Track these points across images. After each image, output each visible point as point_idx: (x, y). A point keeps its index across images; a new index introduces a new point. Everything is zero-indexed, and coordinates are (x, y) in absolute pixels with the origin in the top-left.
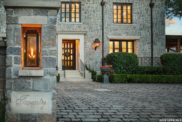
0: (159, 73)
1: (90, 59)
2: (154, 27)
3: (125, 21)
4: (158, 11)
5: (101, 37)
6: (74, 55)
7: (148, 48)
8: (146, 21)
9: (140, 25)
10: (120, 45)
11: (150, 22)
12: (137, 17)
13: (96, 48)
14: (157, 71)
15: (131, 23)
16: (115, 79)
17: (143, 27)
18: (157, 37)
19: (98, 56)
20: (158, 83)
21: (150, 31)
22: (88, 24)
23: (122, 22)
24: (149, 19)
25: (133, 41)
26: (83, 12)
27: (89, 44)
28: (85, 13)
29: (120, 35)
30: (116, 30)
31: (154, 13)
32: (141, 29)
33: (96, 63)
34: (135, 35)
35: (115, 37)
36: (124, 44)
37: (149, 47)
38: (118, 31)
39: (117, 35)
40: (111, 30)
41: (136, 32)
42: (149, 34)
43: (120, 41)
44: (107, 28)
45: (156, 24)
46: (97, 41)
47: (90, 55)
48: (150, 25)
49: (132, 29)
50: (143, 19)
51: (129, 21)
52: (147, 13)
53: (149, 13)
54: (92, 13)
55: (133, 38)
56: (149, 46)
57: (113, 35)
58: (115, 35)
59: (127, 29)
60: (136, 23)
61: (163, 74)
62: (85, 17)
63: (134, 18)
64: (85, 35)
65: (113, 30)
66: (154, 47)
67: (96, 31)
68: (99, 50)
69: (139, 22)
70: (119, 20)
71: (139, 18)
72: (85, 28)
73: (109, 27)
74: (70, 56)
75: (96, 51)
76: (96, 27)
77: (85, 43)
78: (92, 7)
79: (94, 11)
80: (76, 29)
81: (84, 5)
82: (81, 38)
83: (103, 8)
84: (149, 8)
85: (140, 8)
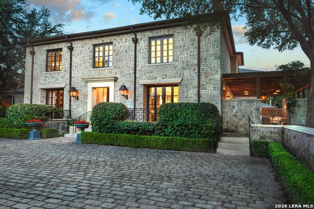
2: (203, 63)
4: (209, 40)
5: (133, 82)
7: (194, 95)
8: (191, 56)
9: (183, 62)
11: (196, 57)
13: (127, 98)
17: (187, 65)
18: (207, 77)
21: (197, 70)
22: (119, 67)
23: (161, 61)
24: (196, 53)
26: (115, 54)
29: (156, 78)
30: (152, 72)
31: (203, 44)
32: (184, 69)
34: (175, 77)
37: (195, 93)
38: (153, 74)
39: (152, 79)
40: (145, 73)
41: (176, 73)
42: (195, 75)
43: (164, 86)
44: (141, 70)
45: (206, 59)
48: (196, 62)
49: (172, 70)
50: (187, 54)
52: (193, 44)
53: (196, 45)
54: (124, 54)
55: (172, 81)
56: (195, 91)
57: (147, 79)
58: (149, 79)
59: (165, 71)
60: (177, 61)
62: (117, 59)
64: (115, 81)
65: (148, 73)
66: (202, 92)
67: (128, 76)
68: (131, 100)
69: (182, 58)
71: (181, 53)
72: (116, 74)
73: (143, 69)
75: (127, 101)
76: (128, 71)
78: (125, 46)
79: (126, 51)
80: (107, 74)
81: (115, 45)
82: (111, 86)
83: (136, 46)
84: (196, 38)
85: (183, 40)
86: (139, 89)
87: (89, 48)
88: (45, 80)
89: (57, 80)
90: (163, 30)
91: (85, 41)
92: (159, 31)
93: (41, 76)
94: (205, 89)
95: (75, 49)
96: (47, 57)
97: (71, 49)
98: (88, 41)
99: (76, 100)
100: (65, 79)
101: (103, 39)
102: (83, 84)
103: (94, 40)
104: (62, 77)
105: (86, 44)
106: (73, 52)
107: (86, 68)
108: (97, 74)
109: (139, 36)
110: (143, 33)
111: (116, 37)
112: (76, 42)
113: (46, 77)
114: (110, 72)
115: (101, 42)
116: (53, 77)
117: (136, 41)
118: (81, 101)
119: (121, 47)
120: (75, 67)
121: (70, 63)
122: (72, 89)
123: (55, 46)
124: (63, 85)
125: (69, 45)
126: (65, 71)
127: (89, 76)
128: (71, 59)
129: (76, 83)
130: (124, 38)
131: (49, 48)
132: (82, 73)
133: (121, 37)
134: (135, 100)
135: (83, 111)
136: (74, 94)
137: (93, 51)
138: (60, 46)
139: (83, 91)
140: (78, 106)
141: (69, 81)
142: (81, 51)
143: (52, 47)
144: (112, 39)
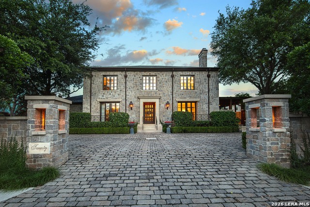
0: (207, 125)
1: (164, 116)
2: (211, 91)
3: (189, 88)
4: (213, 80)
5: (172, 100)
6: (154, 113)
7: (206, 107)
8: (204, 87)
9: (200, 90)
10: (186, 105)
11: (207, 88)
13: (167, 108)
14: (205, 124)
15: (194, 89)
16: (174, 130)
17: (203, 92)
18: (212, 99)
19: (169, 114)
20: (205, 132)
21: (207, 95)
22: (162, 91)
23: (187, 89)
24: (207, 86)
25: (196, 102)
26: (158, 82)
27: (163, 105)
28: (160, 83)
29: (185, 98)
30: (183, 95)
31: (210, 82)
32: (201, 94)
33: (168, 118)
34: (196, 98)
35: (181, 100)
36: (189, 104)
39: (183, 98)
40: (179, 95)
41: (197, 96)
42: (207, 97)
43: (186, 102)
45: (212, 90)
46: (168, 103)
47: (163, 113)
48: (207, 90)
49: (194, 94)
50: (202, 86)
51: (192, 88)
52: (205, 81)
53: (207, 82)
54: (165, 83)
55: (195, 100)
56: (207, 105)
58: (181, 98)
59: (190, 94)
60: (197, 89)
61: (211, 126)
62: (160, 86)
63: (195, 85)
64: (160, 99)
66: (210, 106)
67: (168, 96)
68: (170, 110)
69: (199, 88)
70: (185, 88)
71: (199, 85)
72: (160, 94)
73: (177, 93)
74: (151, 114)
75: (167, 110)
76: (168, 93)
77: (160, 105)
78: (165, 79)
80: (153, 94)
81: (159, 77)
82: (157, 101)
83: (173, 79)
84: (207, 78)
85: (200, 78)
86: (175, 104)
87: (139, 77)
88: (103, 96)
89: (114, 96)
90: (189, 72)
91: (136, 72)
92: (186, 72)
93: (100, 93)
94: (212, 104)
95: (128, 76)
96: (103, 80)
97: (126, 76)
98: (138, 72)
99: (131, 110)
100: (121, 96)
101: (150, 72)
102: (136, 99)
103: (143, 72)
104: (118, 95)
105: (137, 74)
106: (127, 79)
107: (138, 89)
108: (146, 94)
109: (175, 73)
110: (177, 72)
111: (159, 72)
112: (129, 72)
113: (104, 94)
114: (156, 93)
115: (148, 74)
116: (110, 94)
117: (173, 76)
118: (135, 110)
119: (163, 79)
120: (129, 89)
121: (125, 85)
122: (131, 103)
123: (112, 73)
124: (120, 100)
125: (124, 73)
126: (121, 91)
127: (140, 95)
128: (126, 83)
129: (130, 99)
130: (165, 73)
131: (106, 74)
132: (135, 93)
133: (163, 73)
134: (173, 110)
135: (136, 116)
136: (131, 106)
137: (142, 80)
138: (116, 73)
139: (136, 104)
140: (132, 113)
141: (124, 98)
142: (134, 78)
143: (108, 73)
144: (157, 73)
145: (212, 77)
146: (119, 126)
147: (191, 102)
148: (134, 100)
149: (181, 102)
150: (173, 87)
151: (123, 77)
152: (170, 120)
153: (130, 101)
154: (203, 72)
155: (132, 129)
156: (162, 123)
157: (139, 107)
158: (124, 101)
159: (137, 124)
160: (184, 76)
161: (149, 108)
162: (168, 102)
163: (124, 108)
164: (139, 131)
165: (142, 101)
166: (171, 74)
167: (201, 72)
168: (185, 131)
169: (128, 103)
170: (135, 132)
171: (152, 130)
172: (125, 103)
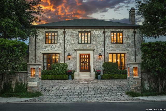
1: (97, 65)
2: (136, 45)
4: (139, 36)
5: (103, 52)
6: (89, 62)
7: (133, 58)
8: (131, 42)
9: (128, 44)
10: (117, 56)
11: (134, 42)
12: (126, 40)
13: (100, 59)
15: (123, 43)
16: (104, 77)
17: (130, 46)
18: (138, 51)
19: (102, 63)
21: (134, 48)
22: (95, 44)
23: (117, 43)
25: (124, 54)
27: (96, 56)
28: (94, 38)
29: (115, 50)
30: (113, 47)
31: (136, 37)
32: (128, 47)
33: (101, 67)
34: (124, 50)
35: (112, 52)
36: (119, 55)
37: (134, 57)
38: (114, 48)
39: (113, 51)
40: (110, 48)
41: (125, 49)
42: (133, 50)
44: (107, 46)
45: (138, 44)
47: (97, 63)
48: (134, 44)
49: (123, 47)
50: (130, 41)
52: (132, 37)
53: (133, 37)
54: (98, 38)
55: (123, 52)
58: (112, 51)
59: (120, 47)
60: (125, 43)
62: (94, 40)
63: (124, 40)
64: (93, 51)
65: (111, 48)
66: (137, 57)
67: (101, 49)
68: (102, 60)
69: (127, 42)
70: (115, 42)
71: (127, 40)
72: (93, 47)
73: (108, 46)
74: (86, 63)
75: (100, 61)
76: (100, 46)
77: (94, 56)
78: (98, 34)
79: (99, 37)
80: (88, 47)
81: (93, 33)
82: (91, 53)
83: (104, 35)
84: (133, 34)
85: (127, 34)
86: (106, 55)
87: (76, 33)
88: (45, 49)
89: (55, 49)
90: (118, 29)
91: (73, 29)
92: (116, 29)
93: (42, 46)
94: (138, 56)
95: (66, 33)
96: (46, 35)
97: (64, 33)
98: (75, 30)
99: (68, 60)
100: (60, 48)
101: (85, 29)
102: (73, 52)
103: (79, 29)
104: (58, 48)
105: (74, 31)
106: (66, 35)
107: (75, 43)
108: (82, 47)
109: (106, 30)
110: (108, 29)
111: (92, 29)
112: (67, 29)
113: (46, 47)
114: (90, 46)
115: (83, 31)
116: (51, 47)
117: (104, 33)
118: (72, 61)
119: (96, 34)
120: (67, 43)
121: (63, 40)
122: (69, 55)
123: (52, 30)
124: (60, 52)
125: (62, 30)
126: (60, 44)
127: (76, 48)
128: (64, 38)
129: (68, 51)
130: (97, 30)
131: (48, 31)
132: (72, 46)
133: (96, 29)
134: (105, 60)
135: (73, 65)
136: (69, 57)
137: (78, 35)
138: (56, 30)
139: (73, 55)
140: (70, 63)
141: (63, 50)
142: (71, 34)
143: (50, 30)
144: (90, 30)
145: (138, 33)
146: (60, 74)
147: (121, 54)
148: (71, 52)
149: (112, 54)
150: (104, 42)
151: (62, 33)
152: (102, 69)
153: (68, 53)
154: (130, 30)
155: (70, 76)
156: (95, 71)
157: (76, 58)
158: (63, 53)
159: (74, 71)
160: (114, 32)
161: (85, 59)
162: (100, 54)
163: (63, 59)
164: (76, 77)
165: (78, 53)
166: (103, 31)
167: (128, 29)
168: (112, 78)
169: (66, 55)
170: (73, 78)
171: (87, 77)
172: (63, 54)
